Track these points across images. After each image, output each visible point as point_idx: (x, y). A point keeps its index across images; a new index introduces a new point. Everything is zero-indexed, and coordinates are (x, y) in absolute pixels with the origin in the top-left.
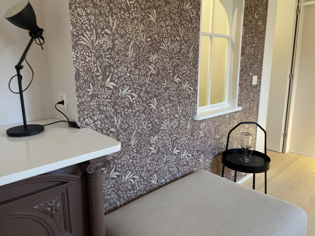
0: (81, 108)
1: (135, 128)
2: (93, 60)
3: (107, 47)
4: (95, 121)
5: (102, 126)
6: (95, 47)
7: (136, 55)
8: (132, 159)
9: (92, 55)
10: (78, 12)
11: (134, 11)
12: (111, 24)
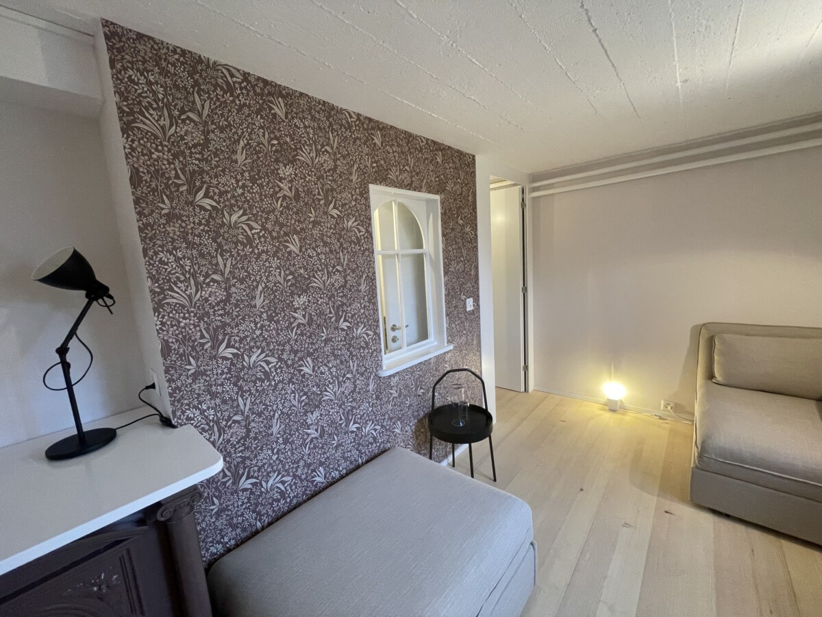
0: (175, 397)
1: (277, 407)
2: (192, 322)
3: (216, 299)
4: (205, 411)
5: (217, 415)
6: (196, 303)
7: (270, 302)
8: (277, 453)
9: (190, 316)
10: (161, 258)
11: (261, 242)
12: (222, 267)
